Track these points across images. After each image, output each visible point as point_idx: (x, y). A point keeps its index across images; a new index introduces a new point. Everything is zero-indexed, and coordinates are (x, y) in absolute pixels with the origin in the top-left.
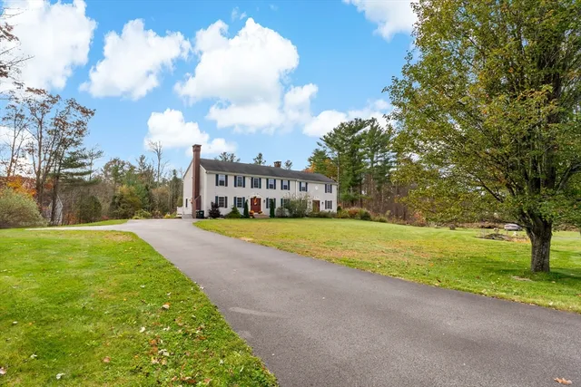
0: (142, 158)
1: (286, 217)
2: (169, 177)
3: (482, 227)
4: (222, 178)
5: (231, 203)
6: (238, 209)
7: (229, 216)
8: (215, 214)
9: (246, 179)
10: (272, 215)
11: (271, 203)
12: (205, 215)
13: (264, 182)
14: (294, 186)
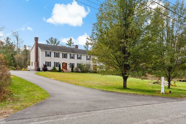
0: (8, 39)
1: (80, 72)
2: (22, 49)
3: (180, 81)
4: (48, 53)
5: (53, 65)
6: (56, 67)
7: (52, 71)
8: (45, 70)
9: (60, 54)
10: (72, 71)
11: (72, 66)
12: (41, 70)
13: (68, 56)
14: (84, 58)
